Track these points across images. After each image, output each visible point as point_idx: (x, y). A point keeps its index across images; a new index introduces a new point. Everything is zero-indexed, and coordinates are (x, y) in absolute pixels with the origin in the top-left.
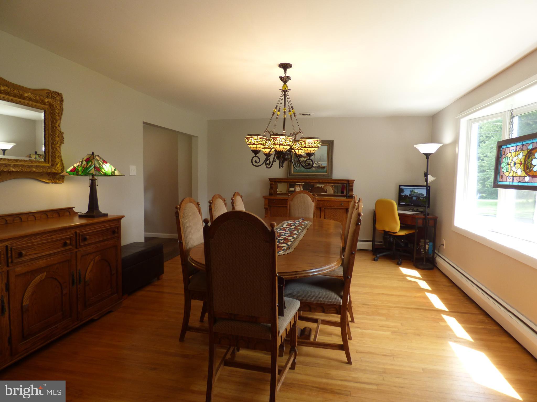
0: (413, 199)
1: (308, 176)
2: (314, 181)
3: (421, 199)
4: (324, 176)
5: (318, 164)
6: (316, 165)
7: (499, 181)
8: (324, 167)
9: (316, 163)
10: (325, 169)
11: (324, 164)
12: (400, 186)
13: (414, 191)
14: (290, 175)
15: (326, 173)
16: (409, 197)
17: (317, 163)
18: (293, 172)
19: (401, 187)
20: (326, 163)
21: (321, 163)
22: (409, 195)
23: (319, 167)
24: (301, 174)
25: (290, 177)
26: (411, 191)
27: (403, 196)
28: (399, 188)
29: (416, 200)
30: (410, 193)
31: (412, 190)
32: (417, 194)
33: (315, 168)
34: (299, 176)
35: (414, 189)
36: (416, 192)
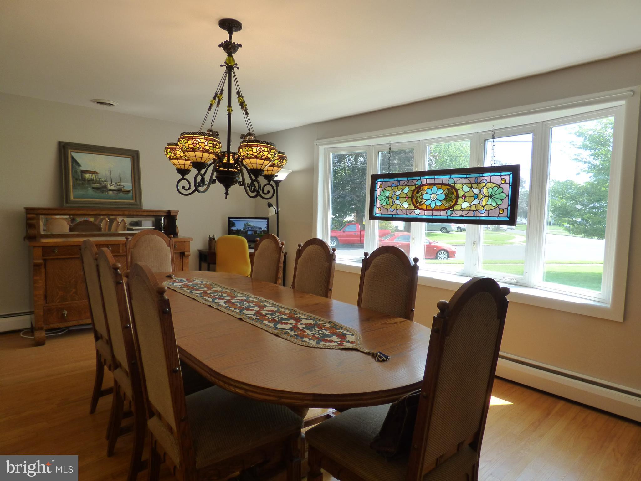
0: (247, 233)
1: (102, 204)
2: (115, 213)
3: (258, 234)
4: (131, 204)
5: (118, 185)
6: (115, 187)
7: (376, 213)
8: (128, 192)
9: (114, 184)
10: (130, 195)
11: (128, 185)
12: (229, 218)
13: (249, 224)
14: (67, 202)
15: (133, 199)
16: (241, 232)
17: (116, 184)
18: (73, 198)
19: (231, 220)
20: (131, 184)
21: (122, 184)
22: (242, 229)
23: (119, 191)
24: (90, 201)
25: (67, 205)
26: (245, 225)
27: (234, 230)
28: (229, 221)
29: (252, 234)
30: (243, 226)
31: (246, 223)
32: (253, 227)
33: (114, 193)
34: (85, 204)
35: (248, 222)
36: (251, 226)
